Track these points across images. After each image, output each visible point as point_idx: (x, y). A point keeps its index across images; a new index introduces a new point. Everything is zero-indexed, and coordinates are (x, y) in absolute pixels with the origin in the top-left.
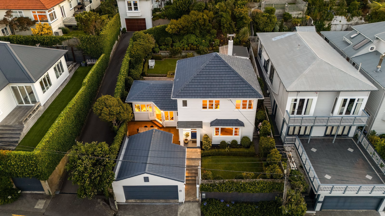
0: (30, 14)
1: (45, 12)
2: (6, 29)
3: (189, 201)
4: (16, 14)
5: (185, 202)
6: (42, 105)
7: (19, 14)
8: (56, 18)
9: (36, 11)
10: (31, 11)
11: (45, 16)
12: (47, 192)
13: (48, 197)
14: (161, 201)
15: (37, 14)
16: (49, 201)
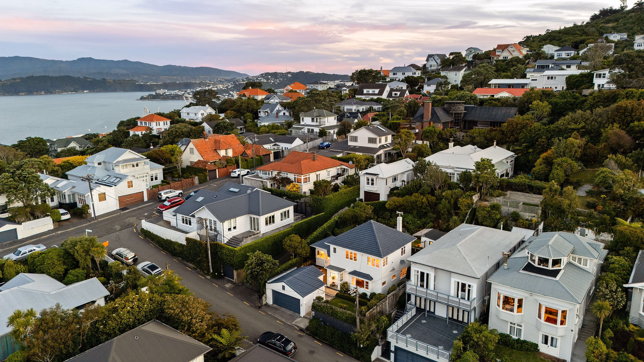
0: (291, 176)
1: (301, 176)
2: (274, 184)
3: (306, 318)
4: (284, 175)
5: (304, 317)
6: (262, 233)
7: (286, 175)
8: (309, 181)
9: (296, 175)
10: (293, 174)
11: (301, 179)
12: (234, 281)
13: (234, 284)
14: (291, 312)
15: (296, 177)
16: (233, 286)
